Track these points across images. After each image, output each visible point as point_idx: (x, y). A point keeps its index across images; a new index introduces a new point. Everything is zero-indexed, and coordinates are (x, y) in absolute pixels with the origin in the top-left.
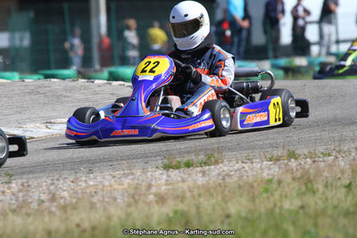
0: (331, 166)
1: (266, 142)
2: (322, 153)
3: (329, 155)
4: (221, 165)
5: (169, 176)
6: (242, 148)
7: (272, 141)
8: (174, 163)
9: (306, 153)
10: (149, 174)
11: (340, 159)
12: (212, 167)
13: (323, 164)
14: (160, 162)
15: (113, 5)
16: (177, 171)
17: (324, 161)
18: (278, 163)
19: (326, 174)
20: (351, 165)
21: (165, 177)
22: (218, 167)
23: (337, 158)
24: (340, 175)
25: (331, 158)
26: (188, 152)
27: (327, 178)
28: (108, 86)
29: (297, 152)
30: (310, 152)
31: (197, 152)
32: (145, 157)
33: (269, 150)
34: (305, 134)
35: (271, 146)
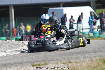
0: (81, 65)
1: (62, 58)
3: (81, 62)
4: (49, 65)
5: (33, 68)
6: (55, 60)
8: (35, 65)
9: (74, 61)
10: (28, 68)
11: (84, 63)
12: (46, 66)
13: (79, 65)
14: (31, 64)
15: (17, 18)
17: (79, 64)
18: (66, 64)
19: (80, 67)
20: (87, 65)
21: (32, 69)
23: (83, 63)
24: (84, 68)
25: (81, 63)
26: (39, 61)
27: (80, 69)
28: (15, 42)
29: (71, 61)
30: (75, 62)
31: (42, 61)
32: (26, 63)
33: (63, 61)
34: (73, 56)
35: (63, 59)
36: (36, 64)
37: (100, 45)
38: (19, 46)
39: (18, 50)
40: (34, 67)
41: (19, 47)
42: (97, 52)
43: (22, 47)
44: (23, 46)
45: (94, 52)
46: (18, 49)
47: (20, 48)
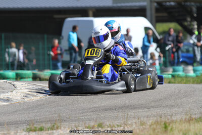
1: (86, 117)
2: (117, 125)
3: (121, 126)
4: (59, 130)
6: (72, 121)
7: (89, 117)
8: (33, 128)
9: (108, 124)
10: (18, 134)
12: (54, 131)
14: (25, 127)
15: (3, 35)
16: (34, 133)
22: (58, 131)
23: (125, 128)
26: (42, 122)
30: (110, 125)
31: (47, 122)
32: (17, 124)
33: (87, 122)
34: (108, 114)
35: (89, 120)
36: (36, 128)
37: (159, 94)
38: (3, 90)
39: (2, 98)
40: (31, 132)
41: (3, 92)
42: (153, 107)
43: (10, 93)
44: (12, 92)
45: (148, 107)
46: (2, 96)
47: (7, 94)
